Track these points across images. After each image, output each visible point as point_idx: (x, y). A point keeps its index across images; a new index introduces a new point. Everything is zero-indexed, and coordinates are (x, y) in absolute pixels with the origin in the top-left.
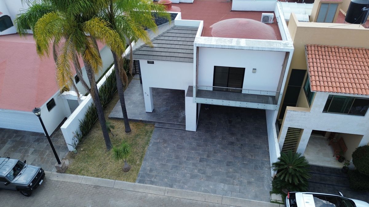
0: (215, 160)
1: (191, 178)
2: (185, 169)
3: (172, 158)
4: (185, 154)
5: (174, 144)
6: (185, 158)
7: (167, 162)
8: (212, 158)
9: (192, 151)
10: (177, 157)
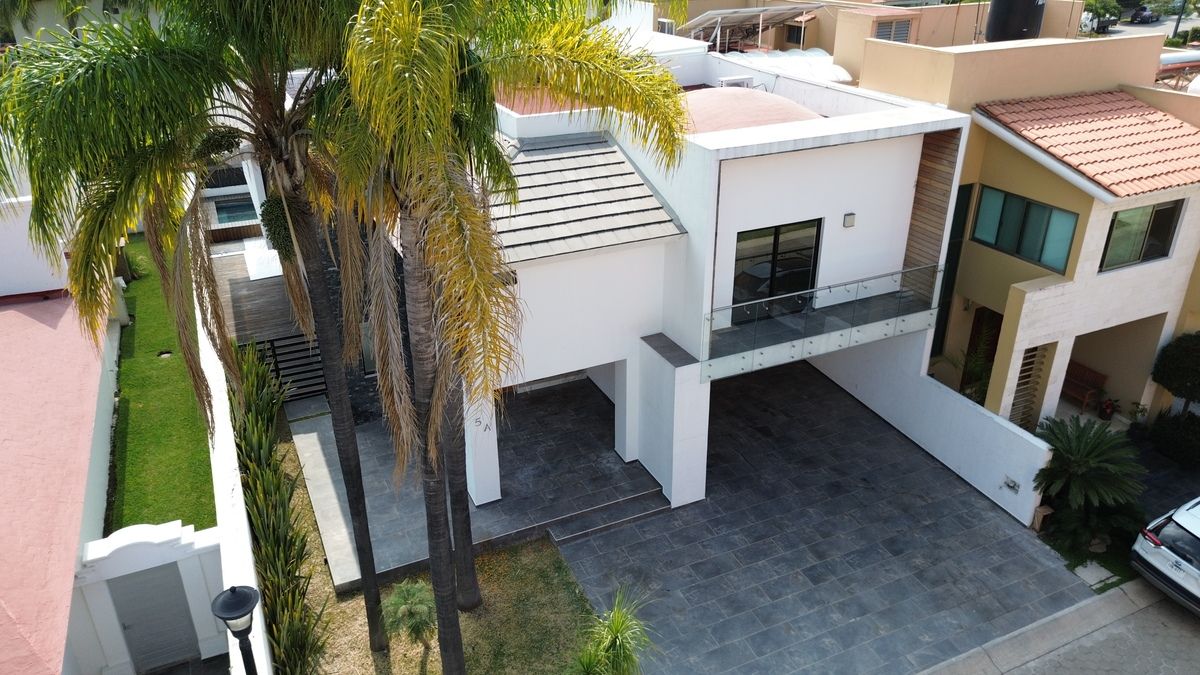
0: (848, 555)
1: (846, 646)
2: (800, 628)
3: (720, 615)
4: (750, 584)
5: (681, 569)
6: (762, 596)
7: (721, 640)
8: (836, 556)
9: (760, 563)
10: (735, 605)
